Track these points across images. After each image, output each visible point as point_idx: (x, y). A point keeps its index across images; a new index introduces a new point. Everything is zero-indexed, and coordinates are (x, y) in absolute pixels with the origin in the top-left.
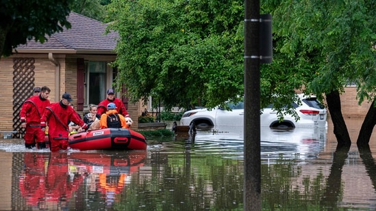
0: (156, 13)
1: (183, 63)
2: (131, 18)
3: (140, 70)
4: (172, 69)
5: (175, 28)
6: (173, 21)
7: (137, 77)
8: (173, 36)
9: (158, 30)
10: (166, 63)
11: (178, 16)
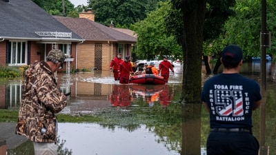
0: (151, 28)
1: (162, 45)
2: (143, 30)
3: (146, 48)
4: (158, 47)
5: (158, 33)
6: (158, 31)
7: (145, 50)
8: (158, 36)
9: (153, 34)
10: (156, 45)
11: (159, 29)
